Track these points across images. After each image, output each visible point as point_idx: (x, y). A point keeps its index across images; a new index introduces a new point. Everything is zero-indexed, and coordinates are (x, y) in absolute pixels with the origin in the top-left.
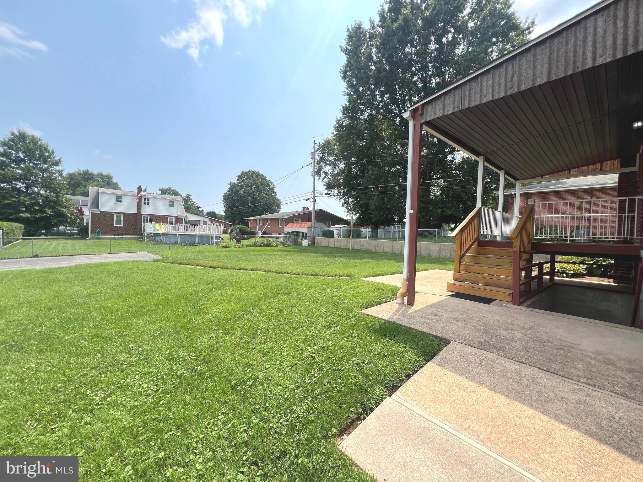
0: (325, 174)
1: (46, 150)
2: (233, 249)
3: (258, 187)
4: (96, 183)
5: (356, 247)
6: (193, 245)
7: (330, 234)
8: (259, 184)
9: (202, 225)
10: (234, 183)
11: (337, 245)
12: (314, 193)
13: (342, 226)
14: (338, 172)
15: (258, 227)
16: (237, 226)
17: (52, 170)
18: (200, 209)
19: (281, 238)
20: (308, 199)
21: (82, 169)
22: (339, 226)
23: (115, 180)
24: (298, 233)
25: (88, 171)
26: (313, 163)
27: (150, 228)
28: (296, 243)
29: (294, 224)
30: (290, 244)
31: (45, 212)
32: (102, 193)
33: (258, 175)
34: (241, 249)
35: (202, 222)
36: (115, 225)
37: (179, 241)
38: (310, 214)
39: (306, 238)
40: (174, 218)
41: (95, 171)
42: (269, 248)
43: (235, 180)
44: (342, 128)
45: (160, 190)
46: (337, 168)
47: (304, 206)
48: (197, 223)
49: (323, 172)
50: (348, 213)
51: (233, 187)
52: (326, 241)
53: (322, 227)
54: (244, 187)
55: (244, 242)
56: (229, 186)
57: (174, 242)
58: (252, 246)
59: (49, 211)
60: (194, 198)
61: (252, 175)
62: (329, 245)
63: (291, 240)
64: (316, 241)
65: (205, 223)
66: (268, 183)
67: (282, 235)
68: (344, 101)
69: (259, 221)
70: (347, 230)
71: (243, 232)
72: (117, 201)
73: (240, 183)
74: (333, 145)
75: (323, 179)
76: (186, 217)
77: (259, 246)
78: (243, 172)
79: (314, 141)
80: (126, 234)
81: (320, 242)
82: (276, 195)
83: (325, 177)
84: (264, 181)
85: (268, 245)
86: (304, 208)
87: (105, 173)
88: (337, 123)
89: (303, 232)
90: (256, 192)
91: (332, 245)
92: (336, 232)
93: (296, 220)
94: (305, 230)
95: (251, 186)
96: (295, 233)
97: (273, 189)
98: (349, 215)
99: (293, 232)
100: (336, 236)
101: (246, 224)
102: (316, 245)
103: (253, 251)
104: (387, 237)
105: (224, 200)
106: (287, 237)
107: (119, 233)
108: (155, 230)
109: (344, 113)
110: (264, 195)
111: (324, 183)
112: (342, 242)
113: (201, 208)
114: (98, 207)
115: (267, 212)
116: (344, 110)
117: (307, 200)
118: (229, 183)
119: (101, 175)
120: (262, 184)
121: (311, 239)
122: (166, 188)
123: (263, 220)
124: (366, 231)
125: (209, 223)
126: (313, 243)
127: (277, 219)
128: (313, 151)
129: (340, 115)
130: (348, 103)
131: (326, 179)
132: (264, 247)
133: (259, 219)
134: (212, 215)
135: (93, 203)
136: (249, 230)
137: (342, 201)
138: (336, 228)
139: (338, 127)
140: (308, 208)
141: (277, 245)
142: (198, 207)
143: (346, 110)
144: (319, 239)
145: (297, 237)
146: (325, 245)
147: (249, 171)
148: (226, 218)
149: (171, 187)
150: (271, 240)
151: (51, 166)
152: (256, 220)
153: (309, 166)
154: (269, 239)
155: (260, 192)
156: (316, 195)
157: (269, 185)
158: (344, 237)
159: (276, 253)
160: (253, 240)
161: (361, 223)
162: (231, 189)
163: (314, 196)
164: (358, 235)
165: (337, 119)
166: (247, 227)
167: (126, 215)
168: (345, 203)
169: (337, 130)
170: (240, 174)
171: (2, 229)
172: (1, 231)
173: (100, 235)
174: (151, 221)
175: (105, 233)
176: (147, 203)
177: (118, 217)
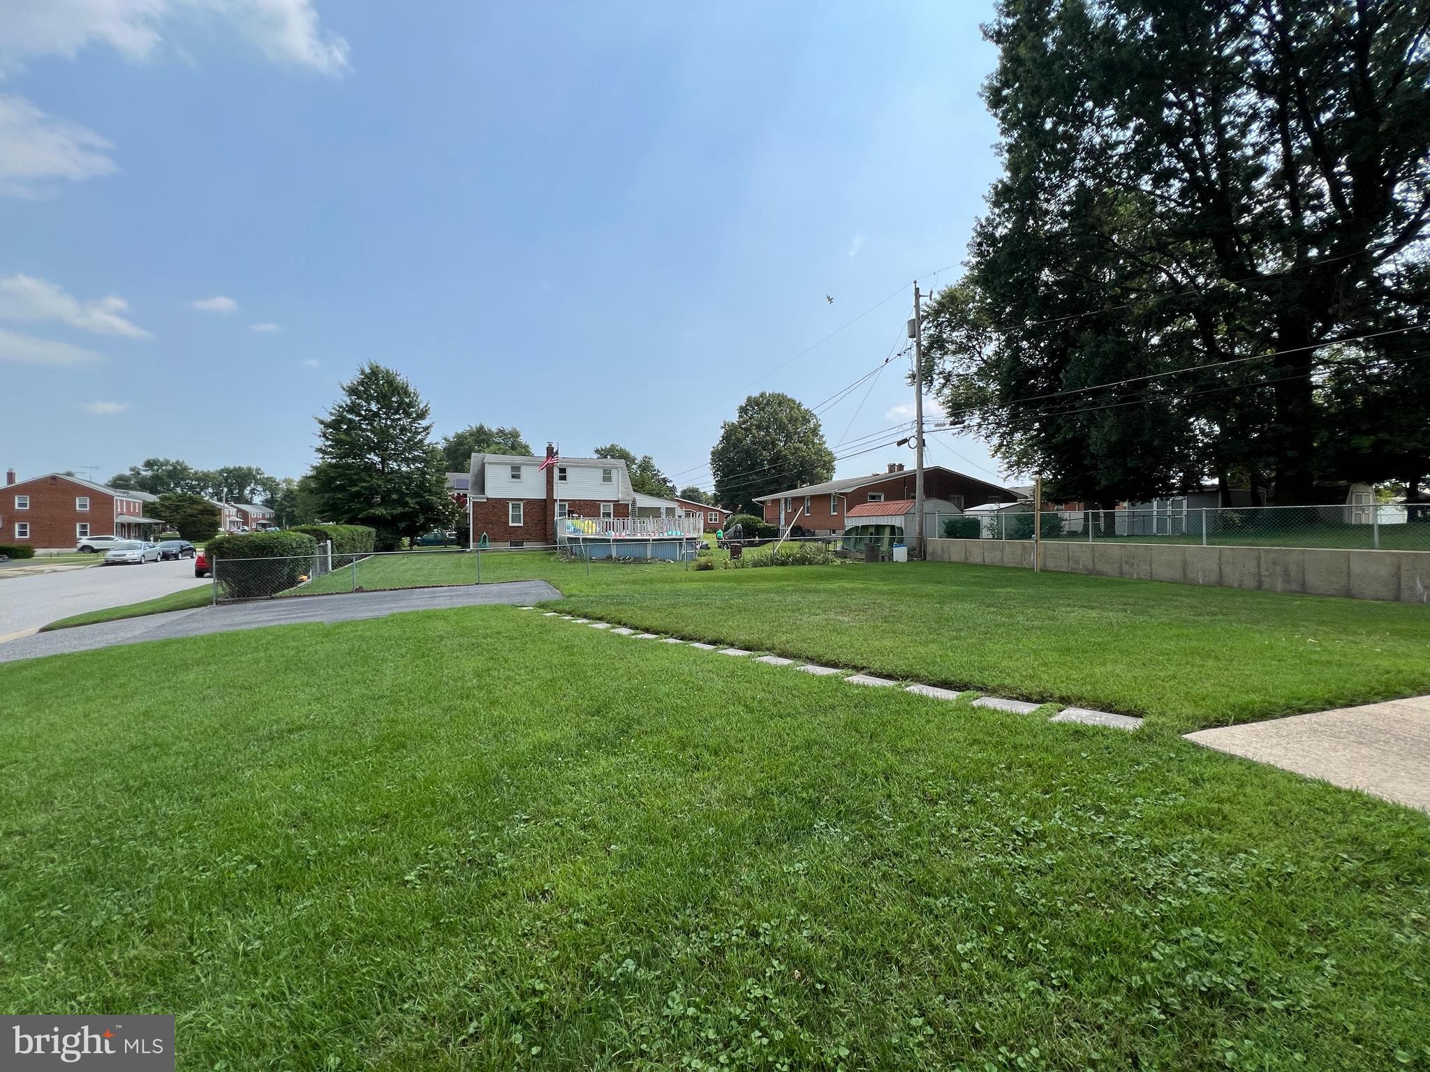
0: (944, 377)
1: (407, 393)
2: (720, 572)
3: (782, 428)
4: (493, 447)
5: (1051, 565)
6: (640, 563)
7: (970, 529)
8: (785, 420)
9: (664, 516)
10: (733, 424)
11: (992, 557)
12: (920, 423)
13: (1003, 505)
14: (980, 369)
15: (783, 516)
16: (739, 517)
17: (416, 428)
18: (668, 484)
19: (835, 541)
20: (905, 441)
21: (475, 425)
22: (994, 506)
23: (523, 439)
24: (879, 529)
25: (481, 428)
26: (915, 349)
27: (567, 527)
28: (874, 555)
29: (870, 507)
30: (859, 555)
31: (406, 504)
32: (489, 463)
33: (782, 401)
34: (738, 572)
35: (663, 511)
36: (511, 524)
37: (614, 555)
38: (909, 480)
39: (901, 542)
40: (612, 504)
41: (492, 426)
42: (805, 569)
43: (734, 418)
44: (993, 244)
45: (597, 451)
46: (977, 357)
47: (892, 463)
48: (654, 512)
49: (940, 373)
50: (1010, 472)
51: (731, 436)
52: (958, 548)
53: (943, 510)
54: (754, 431)
55: (749, 553)
56: (722, 432)
57: (605, 556)
58: (765, 565)
59: (411, 502)
60: (657, 464)
61: (768, 404)
62: (966, 558)
63: (862, 547)
64: (929, 549)
65: (670, 511)
66: (806, 417)
67: (839, 534)
68: (998, 172)
69: (786, 503)
70: (1018, 518)
71: (749, 531)
72: (513, 476)
73: (744, 422)
74: (963, 302)
75: (939, 392)
76: (634, 502)
77: (783, 564)
78: (749, 399)
79: (917, 290)
80: (529, 540)
81: (939, 551)
82: (824, 442)
83: (944, 386)
84: (795, 413)
85: (802, 561)
86: (892, 467)
87: (508, 428)
88: (979, 234)
89: (893, 527)
90: (779, 440)
91: (976, 558)
92: (985, 522)
93: (873, 497)
94: (898, 522)
95: (768, 428)
96: (872, 530)
97: (815, 431)
98: (1012, 478)
99: (865, 528)
100: (985, 533)
101: (757, 510)
102: (928, 558)
103: (764, 578)
104: (1140, 531)
105: (713, 461)
106: (853, 541)
107: (516, 537)
108: (575, 531)
109: (997, 204)
110: (798, 445)
111: (941, 399)
112: (1007, 549)
113: (671, 481)
114: (483, 491)
115: (803, 482)
116: (997, 194)
117: (900, 443)
118: (722, 425)
119: (501, 432)
120: (793, 420)
121: (915, 543)
122: (608, 447)
123: (794, 499)
124: (1073, 516)
125: (680, 512)
126: (919, 553)
127: (826, 497)
128: (914, 316)
129: (985, 211)
130: (1008, 174)
131: (947, 391)
132: (793, 568)
133: (786, 499)
134: (691, 496)
135: (475, 483)
136: (763, 524)
137: (996, 440)
138: (983, 511)
139: (980, 244)
140: (901, 467)
141: (826, 562)
142: (665, 481)
143: (1002, 195)
144: (937, 542)
145: (878, 540)
146: (956, 557)
147: (762, 395)
148: (717, 499)
149: (616, 443)
150: (811, 546)
151: (414, 420)
152: (779, 500)
153: (905, 357)
154: (808, 544)
155: (789, 437)
156: (925, 428)
157: (806, 421)
158: (1010, 537)
159: (823, 585)
160: (767, 550)
161: (1056, 494)
162: (726, 438)
163: (920, 432)
164: (1053, 529)
165: (979, 220)
166: (760, 519)
167: (529, 503)
168: (1001, 445)
169: (981, 254)
170: (743, 403)
171: (331, 539)
172: (329, 542)
173: (488, 544)
174: (570, 512)
175: (494, 540)
176: (563, 478)
177: (516, 507)
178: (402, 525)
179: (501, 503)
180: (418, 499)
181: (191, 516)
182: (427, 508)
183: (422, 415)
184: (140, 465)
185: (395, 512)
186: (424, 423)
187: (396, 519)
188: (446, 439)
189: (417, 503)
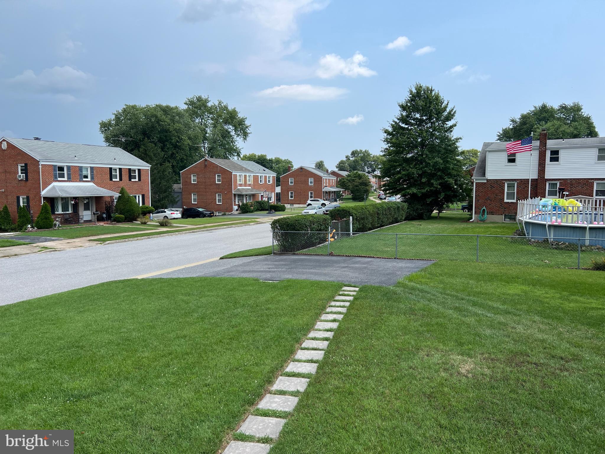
32: (489, 151)
36: (506, 201)
72: (509, 161)
114: (484, 175)
167: (522, 183)
171: (352, 216)
172: (351, 217)
173: (486, 215)
174: (561, 190)
175: (492, 213)
176: (552, 159)
177: (510, 186)
178: (429, 201)
179: (499, 184)
180: (440, 181)
181: (356, 186)
182: (446, 187)
183: (450, 117)
184: (349, 154)
185: (423, 191)
186: (450, 123)
187: (425, 196)
188: (513, 121)
189: (440, 184)
